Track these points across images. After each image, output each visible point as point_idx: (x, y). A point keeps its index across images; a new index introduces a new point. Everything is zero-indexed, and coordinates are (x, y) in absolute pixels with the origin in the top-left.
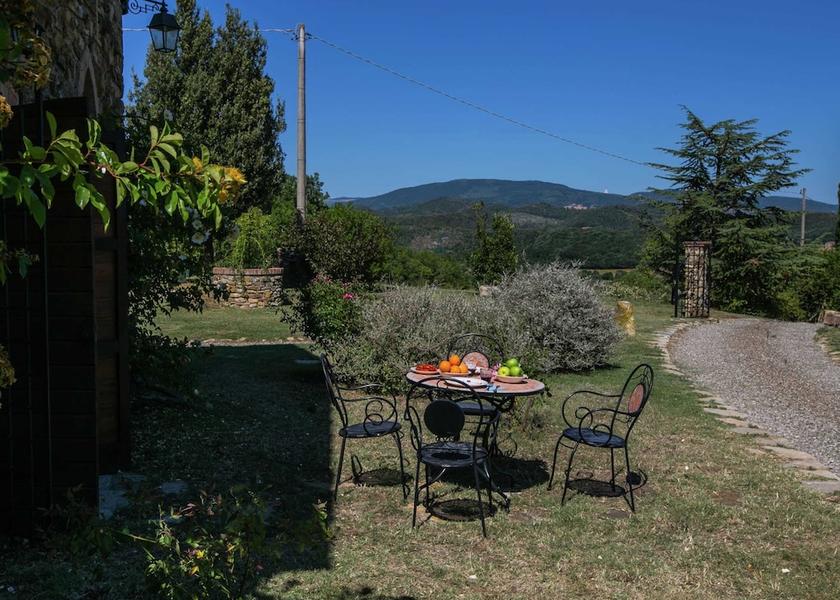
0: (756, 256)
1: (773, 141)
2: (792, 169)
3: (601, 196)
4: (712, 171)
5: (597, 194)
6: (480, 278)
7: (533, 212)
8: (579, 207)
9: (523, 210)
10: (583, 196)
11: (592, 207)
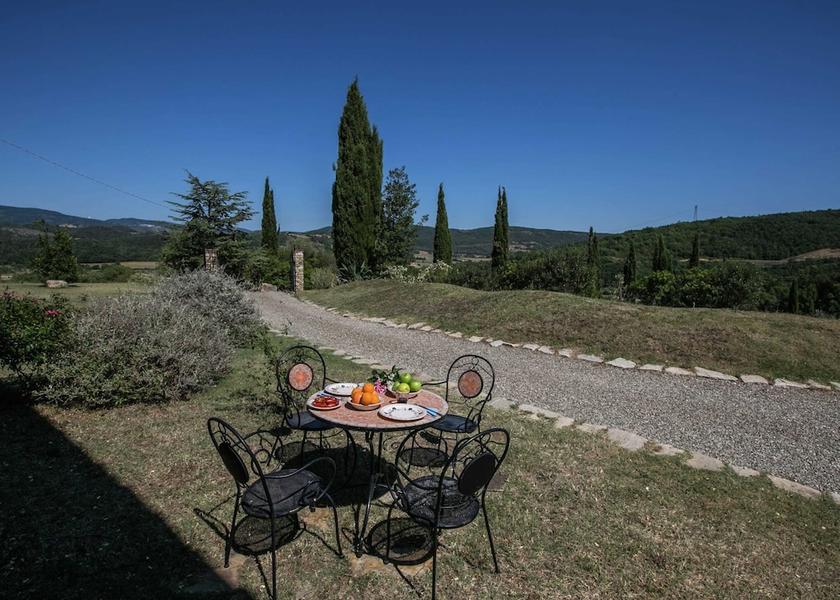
0: (236, 257)
1: (239, 196)
2: (251, 211)
3: (86, 220)
4: (206, 209)
5: (84, 219)
6: (46, 275)
7: (33, 228)
8: (71, 226)
9: (27, 226)
10: (74, 220)
11: (80, 226)
